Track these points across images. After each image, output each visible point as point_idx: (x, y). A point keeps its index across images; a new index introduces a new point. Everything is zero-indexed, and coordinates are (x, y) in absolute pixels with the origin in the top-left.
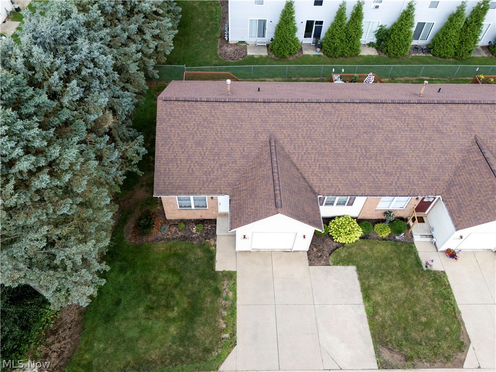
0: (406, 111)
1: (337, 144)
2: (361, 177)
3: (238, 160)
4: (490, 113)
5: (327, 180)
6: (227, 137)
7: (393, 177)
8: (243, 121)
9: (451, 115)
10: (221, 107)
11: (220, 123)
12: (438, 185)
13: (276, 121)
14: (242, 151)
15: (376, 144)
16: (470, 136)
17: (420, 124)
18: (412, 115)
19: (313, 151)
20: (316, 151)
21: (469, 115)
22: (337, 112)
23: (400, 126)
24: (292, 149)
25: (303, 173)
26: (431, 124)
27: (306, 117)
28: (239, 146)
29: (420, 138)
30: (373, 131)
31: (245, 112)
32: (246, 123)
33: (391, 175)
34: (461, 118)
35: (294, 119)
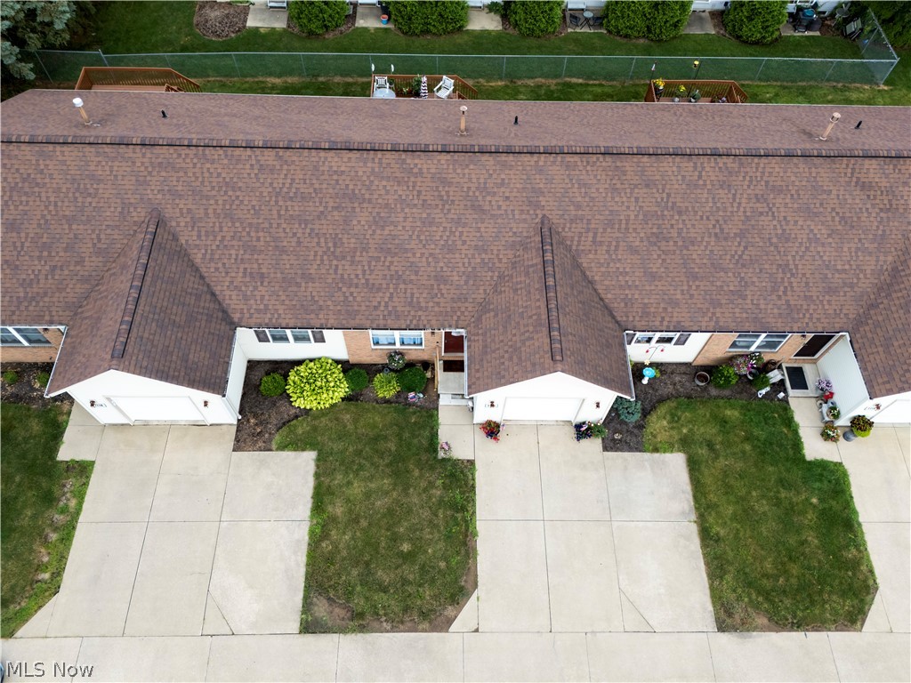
0: (419, 166)
1: (281, 230)
2: (322, 294)
3: (87, 259)
4: (577, 172)
5: (258, 298)
6: (67, 213)
7: (381, 294)
8: (100, 181)
9: (503, 176)
10: (58, 153)
11: (55, 185)
12: (463, 309)
13: (165, 183)
14: (95, 241)
15: (357, 232)
16: (534, 217)
17: (443, 193)
18: (430, 176)
19: (234, 243)
20: (241, 243)
21: (537, 176)
22: (285, 167)
23: (404, 197)
24: (195, 238)
25: (212, 284)
26: (464, 194)
27: (223, 175)
28: (90, 232)
29: (440, 220)
30: (352, 205)
31: (104, 163)
32: (106, 187)
33: (379, 290)
34: (522, 181)
35: (200, 179)
